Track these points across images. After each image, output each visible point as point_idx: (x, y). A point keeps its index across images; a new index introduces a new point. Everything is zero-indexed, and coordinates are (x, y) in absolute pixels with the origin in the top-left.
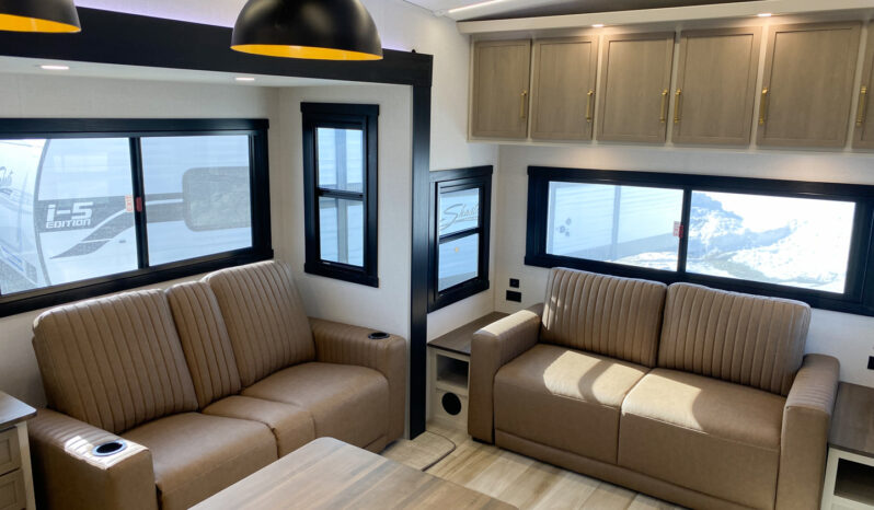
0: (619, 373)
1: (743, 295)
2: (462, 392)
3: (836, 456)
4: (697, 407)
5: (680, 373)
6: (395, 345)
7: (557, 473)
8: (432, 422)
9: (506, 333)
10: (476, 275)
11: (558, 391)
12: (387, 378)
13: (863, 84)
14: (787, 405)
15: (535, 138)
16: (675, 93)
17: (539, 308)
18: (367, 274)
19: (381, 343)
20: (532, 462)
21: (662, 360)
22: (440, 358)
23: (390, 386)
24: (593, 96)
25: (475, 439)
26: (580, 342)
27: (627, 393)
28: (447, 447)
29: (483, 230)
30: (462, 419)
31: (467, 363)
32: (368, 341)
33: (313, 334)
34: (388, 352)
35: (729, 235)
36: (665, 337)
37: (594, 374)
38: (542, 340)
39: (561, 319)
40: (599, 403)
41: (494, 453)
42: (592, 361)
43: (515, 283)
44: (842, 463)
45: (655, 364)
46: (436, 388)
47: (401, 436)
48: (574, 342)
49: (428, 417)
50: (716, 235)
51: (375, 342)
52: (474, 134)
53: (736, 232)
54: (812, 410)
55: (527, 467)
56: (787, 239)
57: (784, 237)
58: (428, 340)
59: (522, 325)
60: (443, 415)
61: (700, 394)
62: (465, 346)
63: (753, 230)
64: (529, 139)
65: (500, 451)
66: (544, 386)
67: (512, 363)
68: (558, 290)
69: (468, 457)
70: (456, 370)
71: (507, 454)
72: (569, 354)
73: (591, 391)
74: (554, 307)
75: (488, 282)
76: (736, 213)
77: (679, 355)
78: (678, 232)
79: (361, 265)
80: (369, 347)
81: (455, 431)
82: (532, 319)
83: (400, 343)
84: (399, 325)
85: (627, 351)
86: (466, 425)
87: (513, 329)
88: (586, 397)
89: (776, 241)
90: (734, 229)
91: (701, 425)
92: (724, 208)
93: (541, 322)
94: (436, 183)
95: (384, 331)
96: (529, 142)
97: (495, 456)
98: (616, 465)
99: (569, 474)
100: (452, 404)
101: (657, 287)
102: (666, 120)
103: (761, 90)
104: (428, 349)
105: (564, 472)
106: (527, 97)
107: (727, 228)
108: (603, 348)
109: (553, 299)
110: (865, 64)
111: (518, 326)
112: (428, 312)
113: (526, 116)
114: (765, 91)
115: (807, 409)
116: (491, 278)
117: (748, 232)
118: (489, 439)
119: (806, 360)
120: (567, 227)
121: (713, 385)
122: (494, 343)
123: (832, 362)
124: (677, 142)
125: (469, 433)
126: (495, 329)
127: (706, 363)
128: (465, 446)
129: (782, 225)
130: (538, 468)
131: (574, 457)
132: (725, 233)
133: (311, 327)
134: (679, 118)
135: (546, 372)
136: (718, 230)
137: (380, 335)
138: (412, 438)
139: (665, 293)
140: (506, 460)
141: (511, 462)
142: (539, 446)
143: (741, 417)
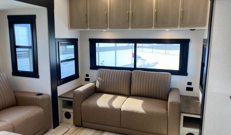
0: (120, 98)
1: (153, 72)
2: (71, 111)
3: (183, 115)
4: (143, 106)
5: (137, 97)
6: (45, 97)
7: (103, 133)
8: (62, 122)
9: (84, 90)
10: (75, 74)
11: (102, 106)
12: (43, 109)
13: (181, 8)
14: (169, 102)
15: (90, 28)
16: (131, 12)
17: (95, 82)
18: (35, 74)
19: (40, 97)
20: (94, 131)
21: (132, 94)
22: (63, 101)
23: (44, 111)
24: (107, 14)
25: (76, 126)
26: (108, 91)
27: (123, 104)
28: (66, 129)
29: (76, 59)
30: (71, 120)
31: (72, 101)
32: (35, 97)
33: (15, 96)
34: (43, 100)
35: (144, 65)
36: (132, 86)
37: (112, 100)
38: (96, 92)
39: (102, 84)
40: (114, 108)
41: (82, 129)
42: (111, 96)
43: (87, 75)
44: (185, 117)
45: (130, 95)
46: (62, 111)
47: (50, 128)
48: (106, 91)
49: (60, 120)
50: (140, 65)
51: (38, 97)
52: (70, 28)
53: (145, 64)
54: (176, 102)
55: (93, 132)
56: (157, 65)
57: (156, 64)
58: (58, 95)
59: (90, 87)
60: (65, 119)
61: (144, 102)
62: (71, 96)
63: (149, 63)
64: (88, 28)
65: (85, 128)
66: (97, 105)
67: (87, 99)
68: (100, 76)
69: (74, 132)
70: (69, 104)
71: (86, 129)
72: (105, 95)
73: (112, 105)
74: (100, 81)
75: (79, 76)
76: (145, 59)
77: (136, 92)
78: (133, 56)
79: (33, 71)
80: (36, 99)
81: (69, 124)
82: (93, 85)
83: (47, 96)
84: (47, 91)
85: (122, 92)
86: (73, 121)
87: (87, 89)
88: (110, 107)
89: (155, 65)
90: (145, 63)
91: (145, 111)
92: (142, 58)
93: (96, 86)
94: (58, 42)
95: (42, 93)
96: (88, 29)
97: (82, 130)
98: (121, 127)
99: (106, 133)
100: (68, 115)
101: (129, 72)
102: (128, 21)
103: (154, 11)
104: (58, 98)
105: (105, 132)
106: (87, 15)
107: (143, 63)
108: (115, 91)
109: (99, 78)
110: (181, 2)
111: (88, 88)
112: (58, 86)
113: (87, 21)
114: (156, 11)
115: (174, 102)
116: (80, 74)
117: (148, 64)
118: (81, 125)
119: (171, 90)
120: (103, 63)
121: (146, 99)
122: (81, 93)
123: (177, 89)
124: (132, 27)
125: (74, 124)
126: (81, 89)
127: (144, 93)
128: (72, 128)
129: (156, 61)
130: (96, 132)
131: (108, 127)
132: (143, 64)
133: (15, 94)
134: (132, 20)
135: (98, 101)
136: (141, 63)
137: (40, 94)
138: (54, 128)
139: (131, 74)
140: (86, 131)
141: (88, 131)
142: (97, 125)
143: (156, 108)
